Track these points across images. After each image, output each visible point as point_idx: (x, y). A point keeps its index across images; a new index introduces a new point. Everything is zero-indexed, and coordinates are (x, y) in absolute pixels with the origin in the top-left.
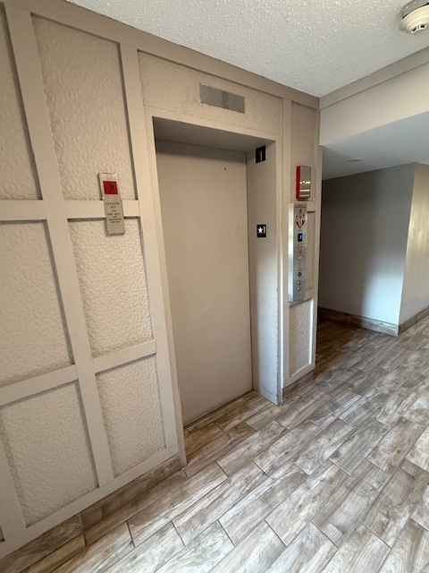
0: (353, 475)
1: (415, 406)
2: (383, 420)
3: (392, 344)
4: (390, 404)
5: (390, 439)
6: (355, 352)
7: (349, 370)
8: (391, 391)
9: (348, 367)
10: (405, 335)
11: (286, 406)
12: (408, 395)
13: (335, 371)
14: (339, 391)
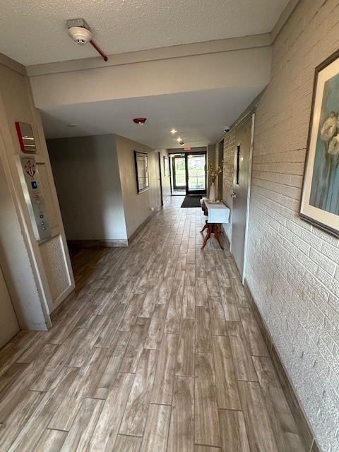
0: (110, 346)
1: (141, 284)
2: (125, 302)
3: (126, 252)
4: (128, 289)
5: (129, 311)
6: (104, 265)
7: (102, 279)
8: (128, 282)
9: (100, 277)
10: (132, 244)
11: (56, 327)
12: (137, 279)
13: (92, 283)
14: (96, 296)
